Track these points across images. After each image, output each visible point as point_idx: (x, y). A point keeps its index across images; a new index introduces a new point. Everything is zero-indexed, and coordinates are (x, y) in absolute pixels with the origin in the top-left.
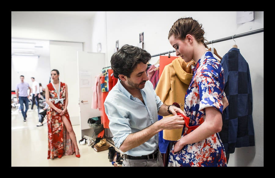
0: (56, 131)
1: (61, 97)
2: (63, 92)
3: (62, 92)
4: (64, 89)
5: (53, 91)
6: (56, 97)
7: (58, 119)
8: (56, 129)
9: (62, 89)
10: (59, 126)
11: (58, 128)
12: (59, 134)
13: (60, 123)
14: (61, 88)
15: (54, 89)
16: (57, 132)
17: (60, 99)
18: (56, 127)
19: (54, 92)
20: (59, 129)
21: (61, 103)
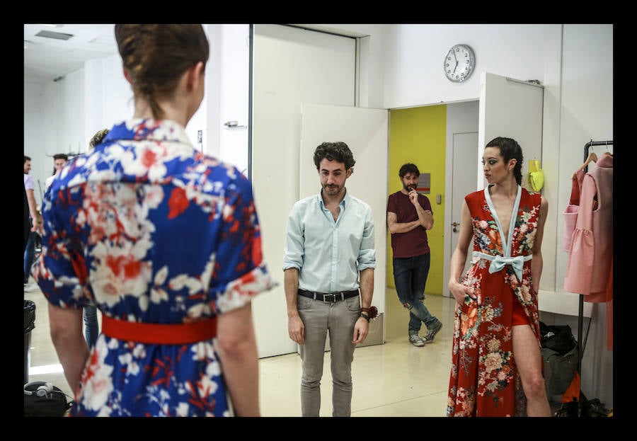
0: (488, 381)
1: (518, 249)
2: (529, 231)
3: (524, 228)
4: (532, 220)
5: (484, 224)
6: (495, 247)
7: (500, 336)
8: (488, 377)
9: (527, 216)
10: (503, 364)
11: (498, 371)
12: (497, 398)
13: (506, 355)
14: (520, 214)
15: (488, 217)
16: (493, 387)
17: (512, 256)
18: (489, 370)
19: (489, 228)
20: (502, 376)
21: (514, 273)
